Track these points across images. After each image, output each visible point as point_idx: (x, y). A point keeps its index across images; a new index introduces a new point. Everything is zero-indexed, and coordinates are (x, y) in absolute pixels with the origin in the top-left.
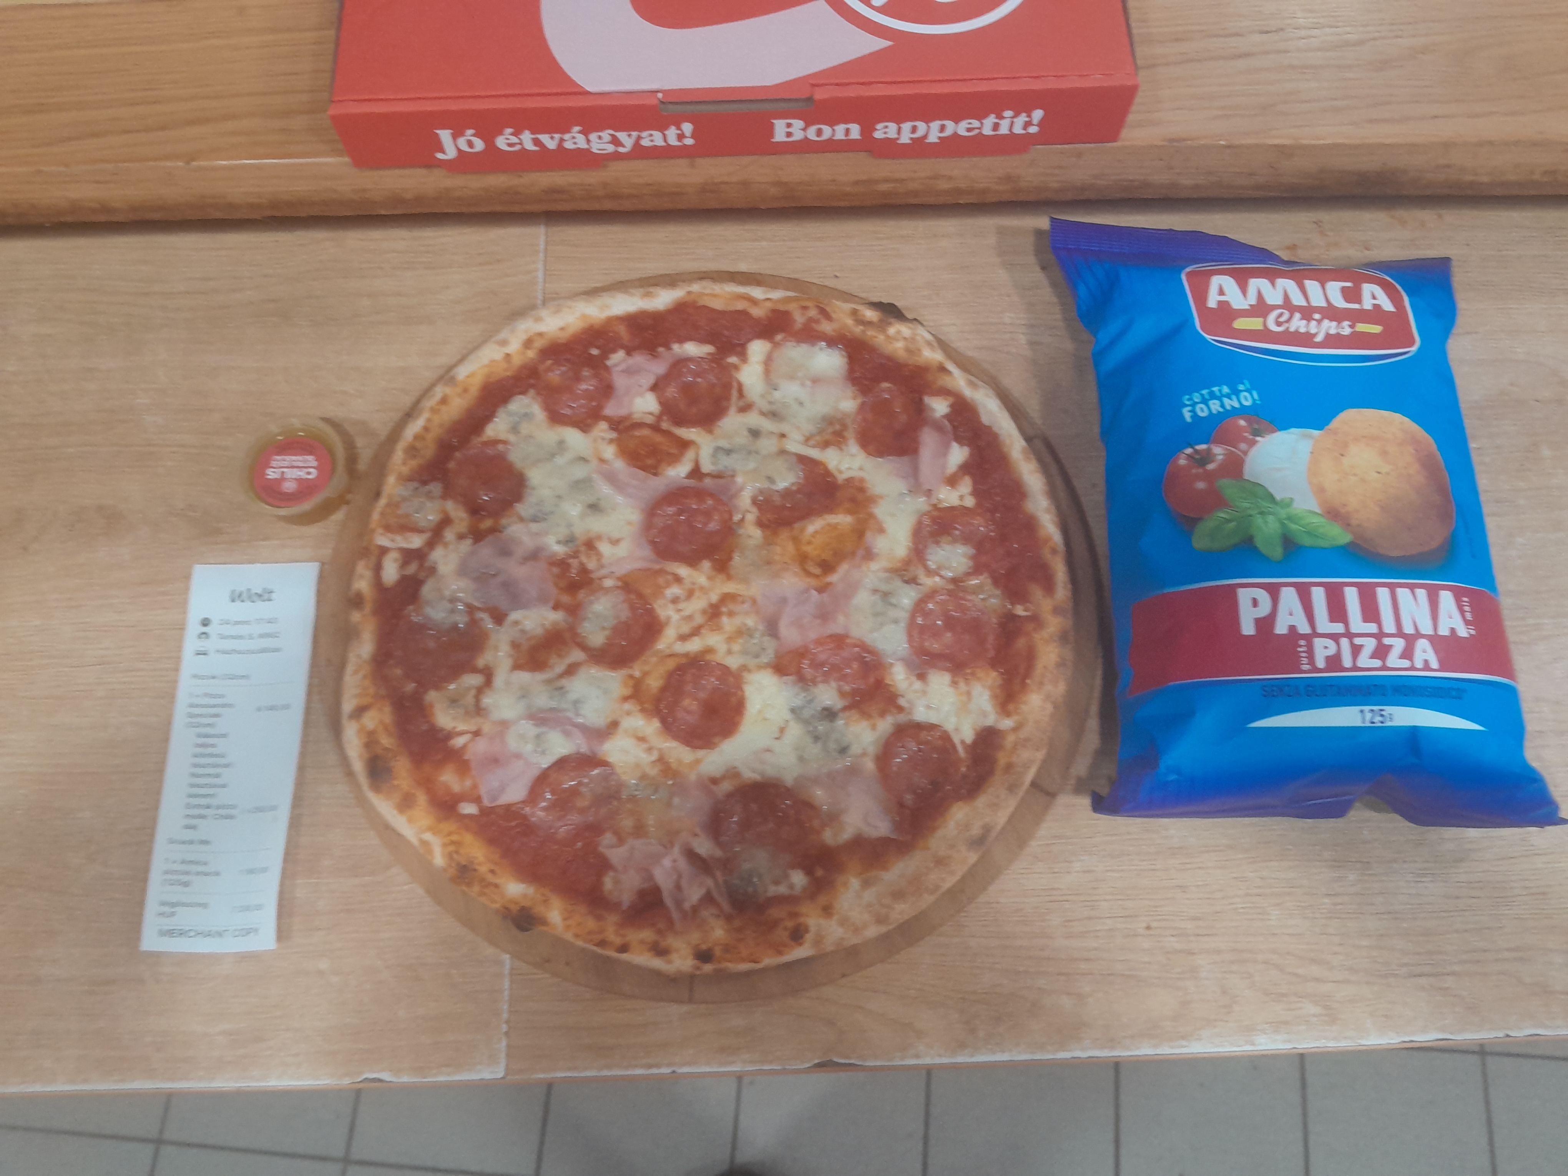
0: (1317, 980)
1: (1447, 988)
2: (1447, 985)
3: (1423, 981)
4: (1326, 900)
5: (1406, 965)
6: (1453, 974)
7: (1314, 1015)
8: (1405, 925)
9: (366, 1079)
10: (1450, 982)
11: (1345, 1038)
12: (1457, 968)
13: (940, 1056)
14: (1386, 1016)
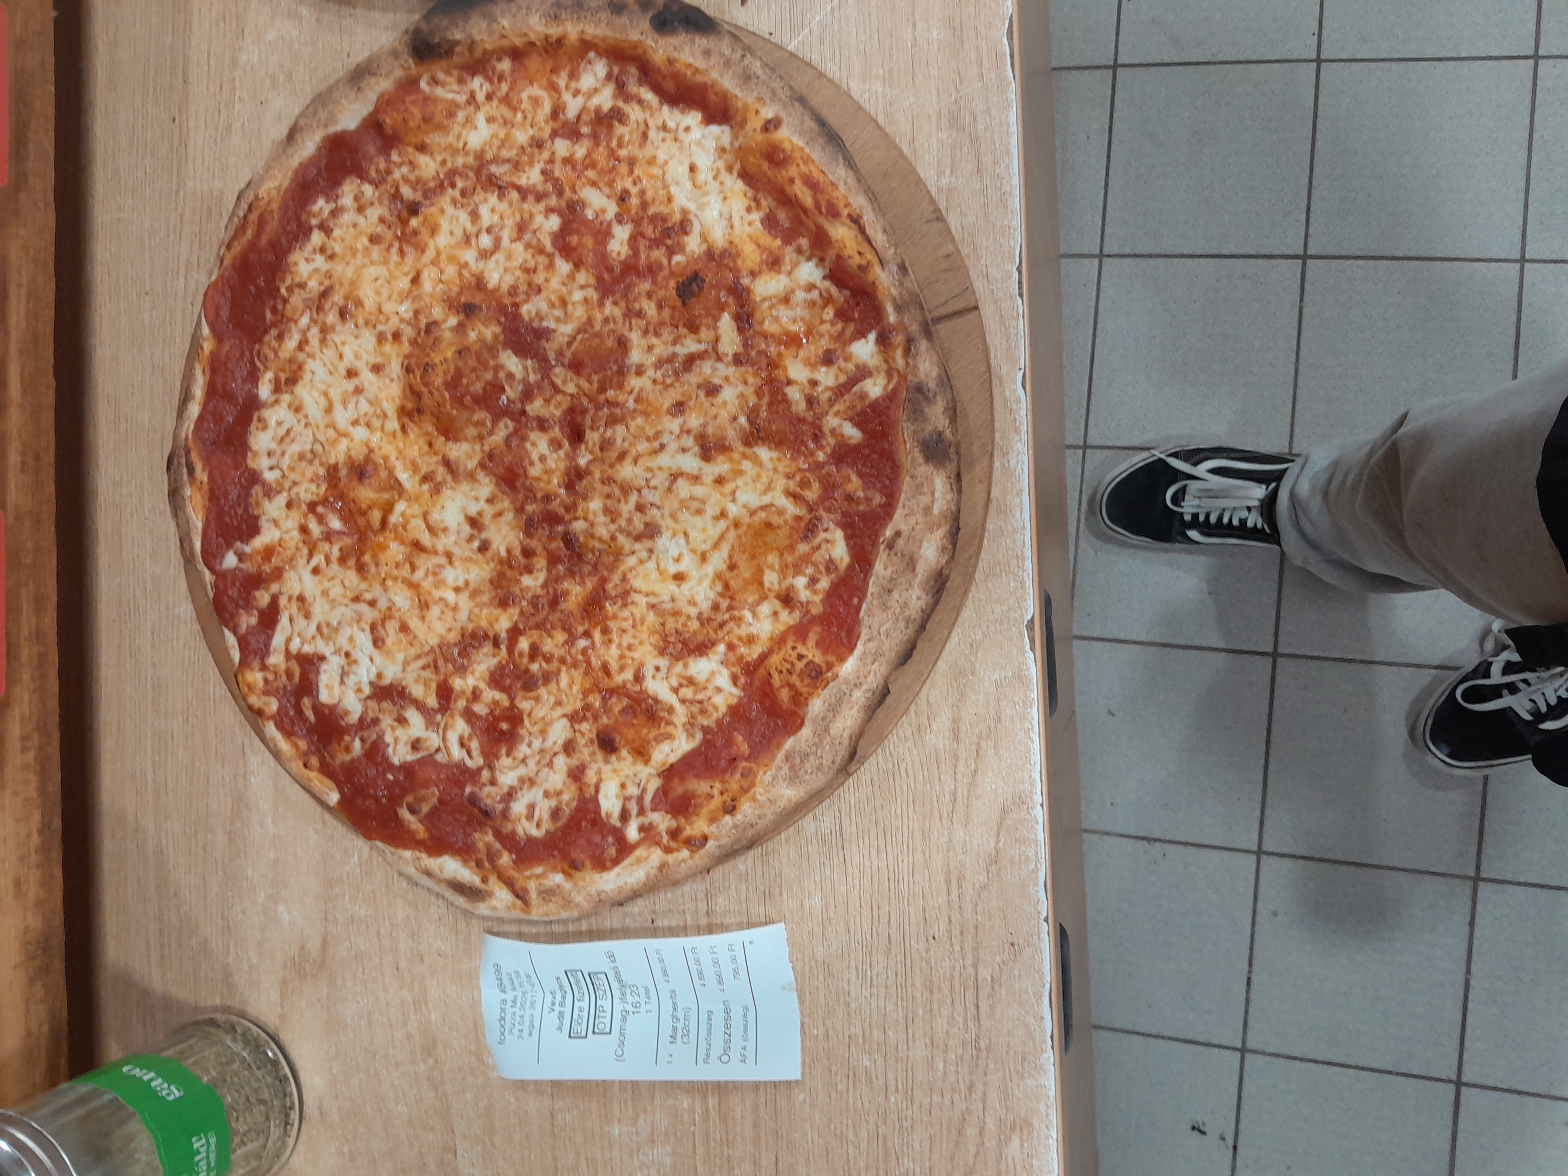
0: (981, 1134)
1: (992, 977)
2: (989, 979)
3: (984, 1006)
4: (893, 1099)
5: (965, 1022)
6: (975, 967)
7: (1022, 1146)
8: (921, 1011)
10: (985, 973)
11: (1047, 1114)
12: (969, 962)
14: (1024, 1059)
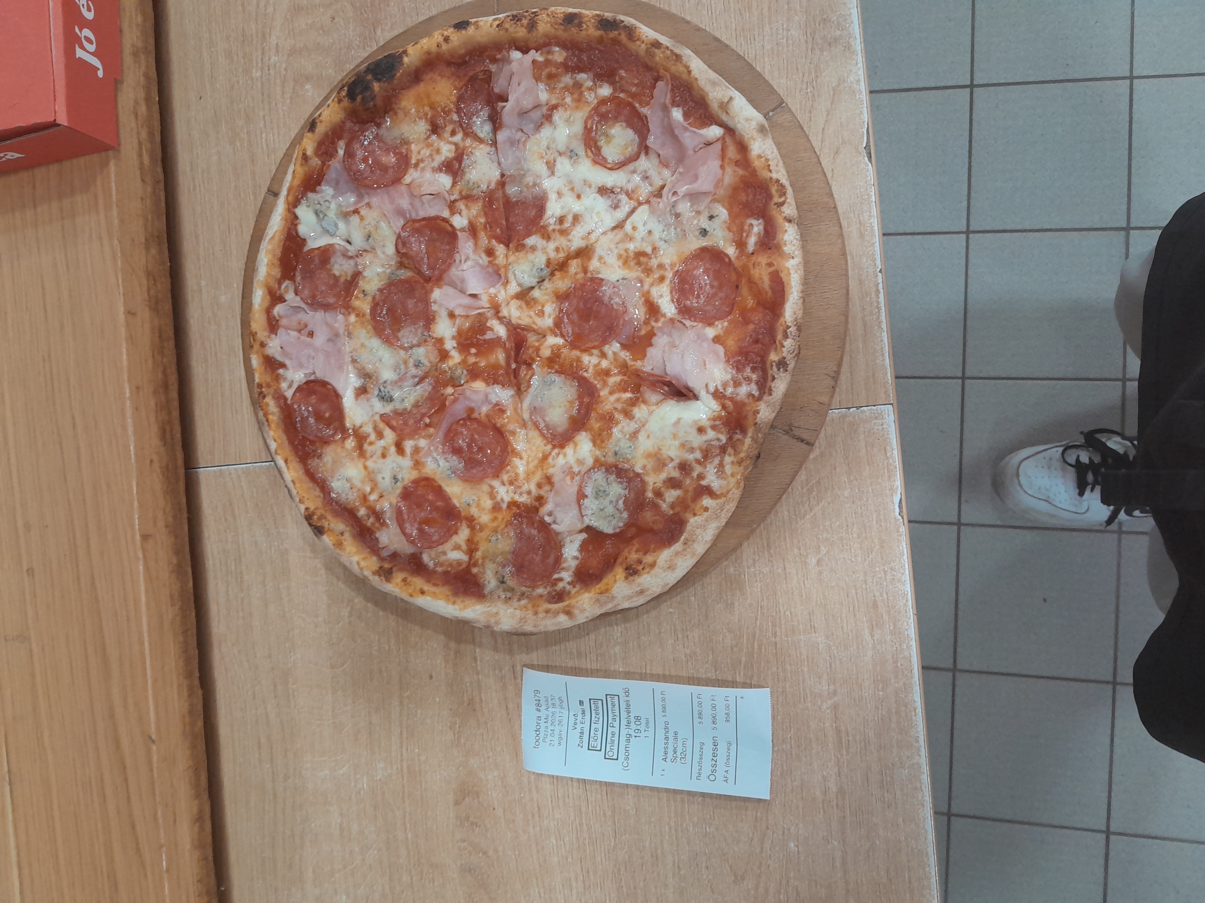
9: (900, 514)
13: (857, 64)
